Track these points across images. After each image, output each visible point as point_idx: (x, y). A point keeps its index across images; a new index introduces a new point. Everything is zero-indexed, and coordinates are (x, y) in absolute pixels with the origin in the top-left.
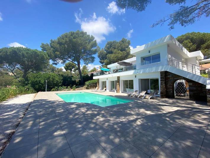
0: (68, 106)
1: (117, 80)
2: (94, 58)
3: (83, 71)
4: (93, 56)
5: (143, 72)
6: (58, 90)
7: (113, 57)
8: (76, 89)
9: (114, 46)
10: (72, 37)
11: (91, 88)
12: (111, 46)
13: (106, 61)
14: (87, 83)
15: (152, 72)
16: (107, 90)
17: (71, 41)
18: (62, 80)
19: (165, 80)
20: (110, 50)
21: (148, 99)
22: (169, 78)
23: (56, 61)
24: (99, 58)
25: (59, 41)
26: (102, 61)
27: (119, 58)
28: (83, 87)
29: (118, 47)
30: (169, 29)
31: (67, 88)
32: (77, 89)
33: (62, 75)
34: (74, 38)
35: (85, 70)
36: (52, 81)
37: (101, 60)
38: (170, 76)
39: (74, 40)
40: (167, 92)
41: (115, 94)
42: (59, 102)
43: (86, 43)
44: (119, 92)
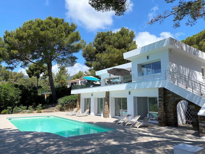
0: (21, 136)
1: (105, 97)
2: (75, 58)
3: (59, 77)
4: (74, 54)
5: (137, 87)
6: (12, 111)
7: (106, 58)
8: (42, 111)
9: (108, 40)
10: (39, 29)
11: (67, 109)
12: (103, 40)
13: (94, 63)
14: (61, 100)
15: (148, 88)
16: (92, 114)
17: (36, 34)
18: (20, 95)
19: (164, 100)
20: (102, 45)
21: (136, 127)
22: (169, 97)
23: (12, 63)
24: (84, 58)
25: (18, 35)
26: (90, 63)
27: (115, 60)
28: (54, 106)
29: (114, 42)
30: (174, 27)
31: (27, 109)
32: (45, 110)
33: (21, 87)
34: (42, 30)
35: (63, 76)
36: (4, 98)
37: (87, 61)
38: (171, 95)
39: (42, 33)
40: (166, 117)
41: (101, 119)
42: (11, 131)
43: (62, 36)
44: (109, 117)
